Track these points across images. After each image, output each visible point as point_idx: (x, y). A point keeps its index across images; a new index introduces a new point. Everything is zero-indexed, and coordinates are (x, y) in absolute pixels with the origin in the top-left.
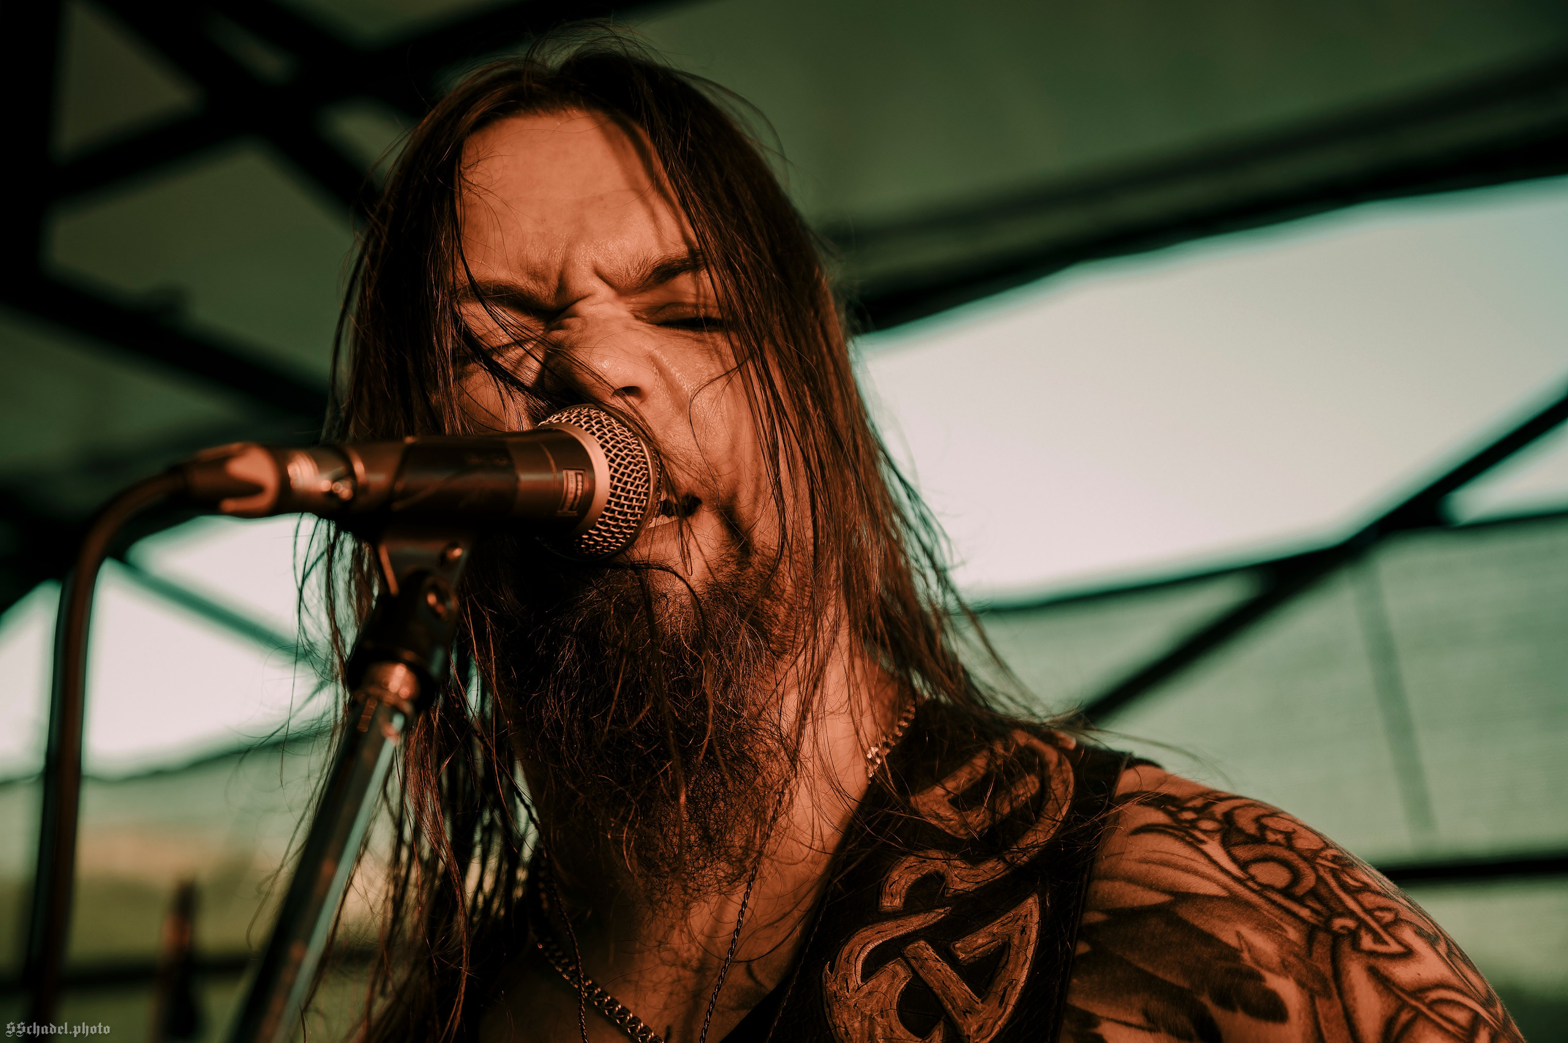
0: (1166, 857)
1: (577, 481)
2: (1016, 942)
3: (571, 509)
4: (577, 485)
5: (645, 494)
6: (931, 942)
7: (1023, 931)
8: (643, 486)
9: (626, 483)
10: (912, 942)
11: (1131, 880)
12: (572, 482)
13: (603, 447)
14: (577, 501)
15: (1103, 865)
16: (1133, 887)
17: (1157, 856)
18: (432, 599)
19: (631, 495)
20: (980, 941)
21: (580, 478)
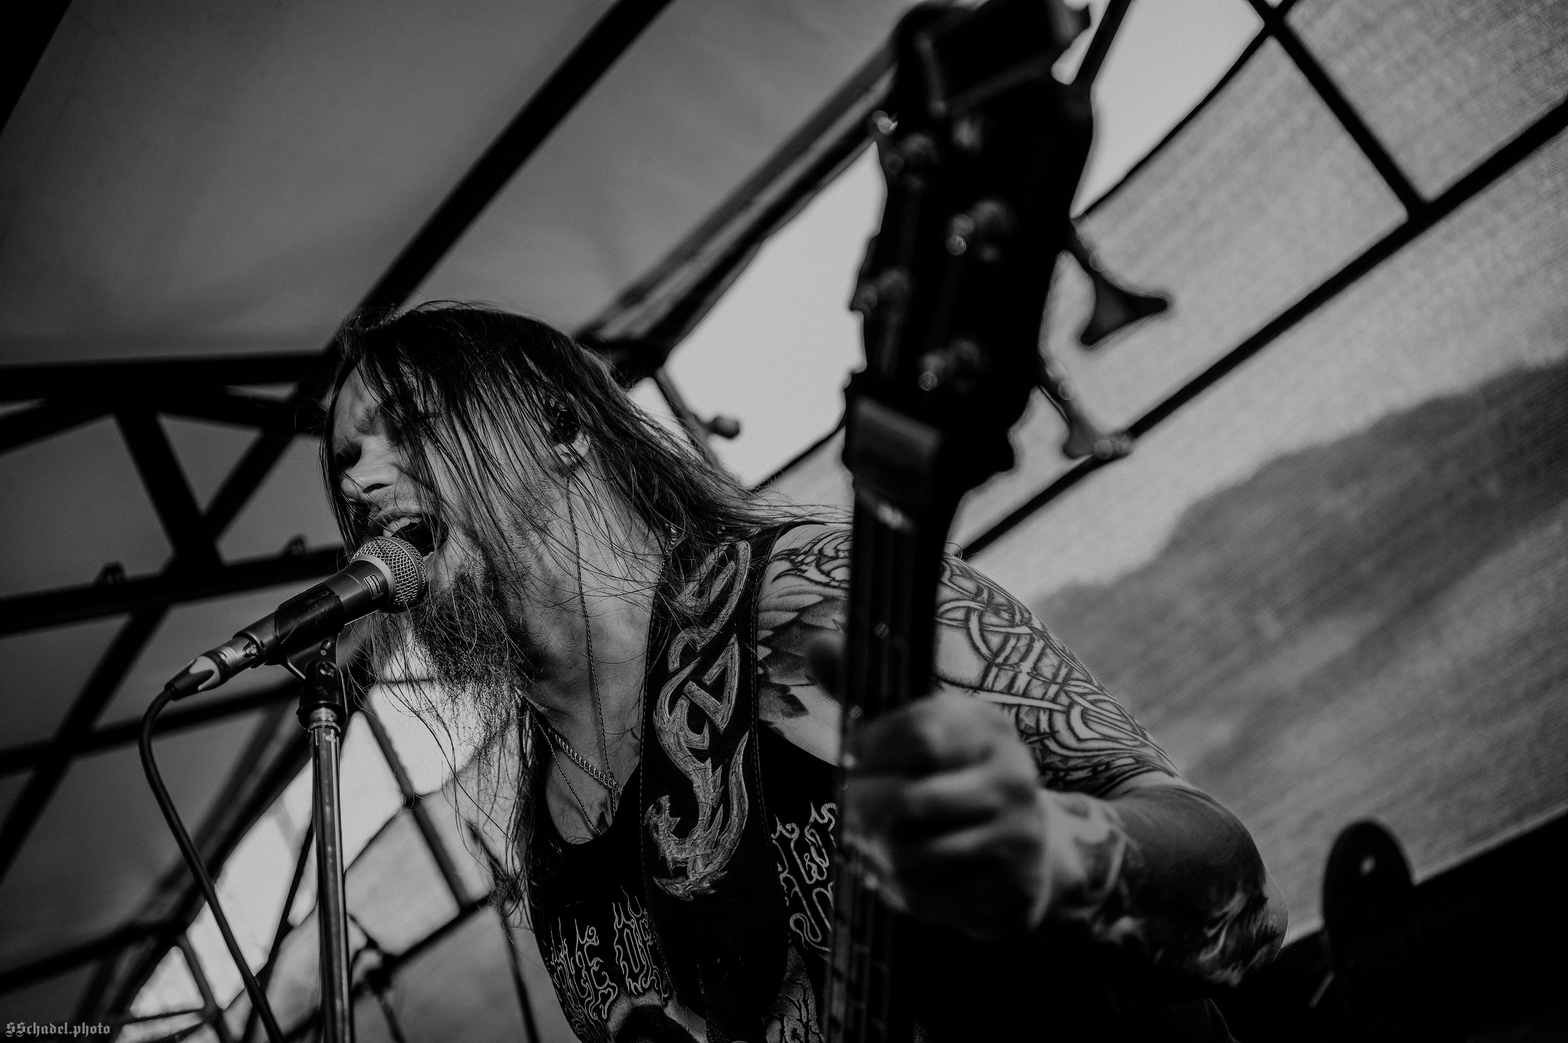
0: (789, 589)
1: (373, 580)
2: (729, 665)
3: (378, 592)
4: (374, 581)
5: (412, 565)
6: (694, 681)
7: (732, 658)
8: (408, 563)
9: (402, 569)
10: (686, 684)
11: (777, 609)
12: (371, 583)
13: (379, 557)
14: (379, 588)
15: (763, 604)
16: (779, 613)
17: (785, 591)
18: (323, 672)
19: (408, 573)
20: (714, 671)
21: (373, 577)
